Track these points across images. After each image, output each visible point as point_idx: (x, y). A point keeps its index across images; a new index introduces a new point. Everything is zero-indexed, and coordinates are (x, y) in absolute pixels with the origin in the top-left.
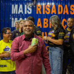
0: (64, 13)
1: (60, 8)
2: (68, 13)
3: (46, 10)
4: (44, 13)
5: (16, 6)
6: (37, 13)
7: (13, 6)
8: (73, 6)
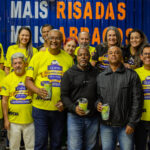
0: (107, 18)
1: (100, 8)
2: (113, 18)
3: (73, 11)
4: (70, 17)
5: (19, 3)
6: (58, 17)
7: (13, 3)
8: (123, 5)
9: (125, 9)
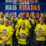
2: (36, 10)
6: (20, 9)
8: (39, 6)
9: (40, 7)
